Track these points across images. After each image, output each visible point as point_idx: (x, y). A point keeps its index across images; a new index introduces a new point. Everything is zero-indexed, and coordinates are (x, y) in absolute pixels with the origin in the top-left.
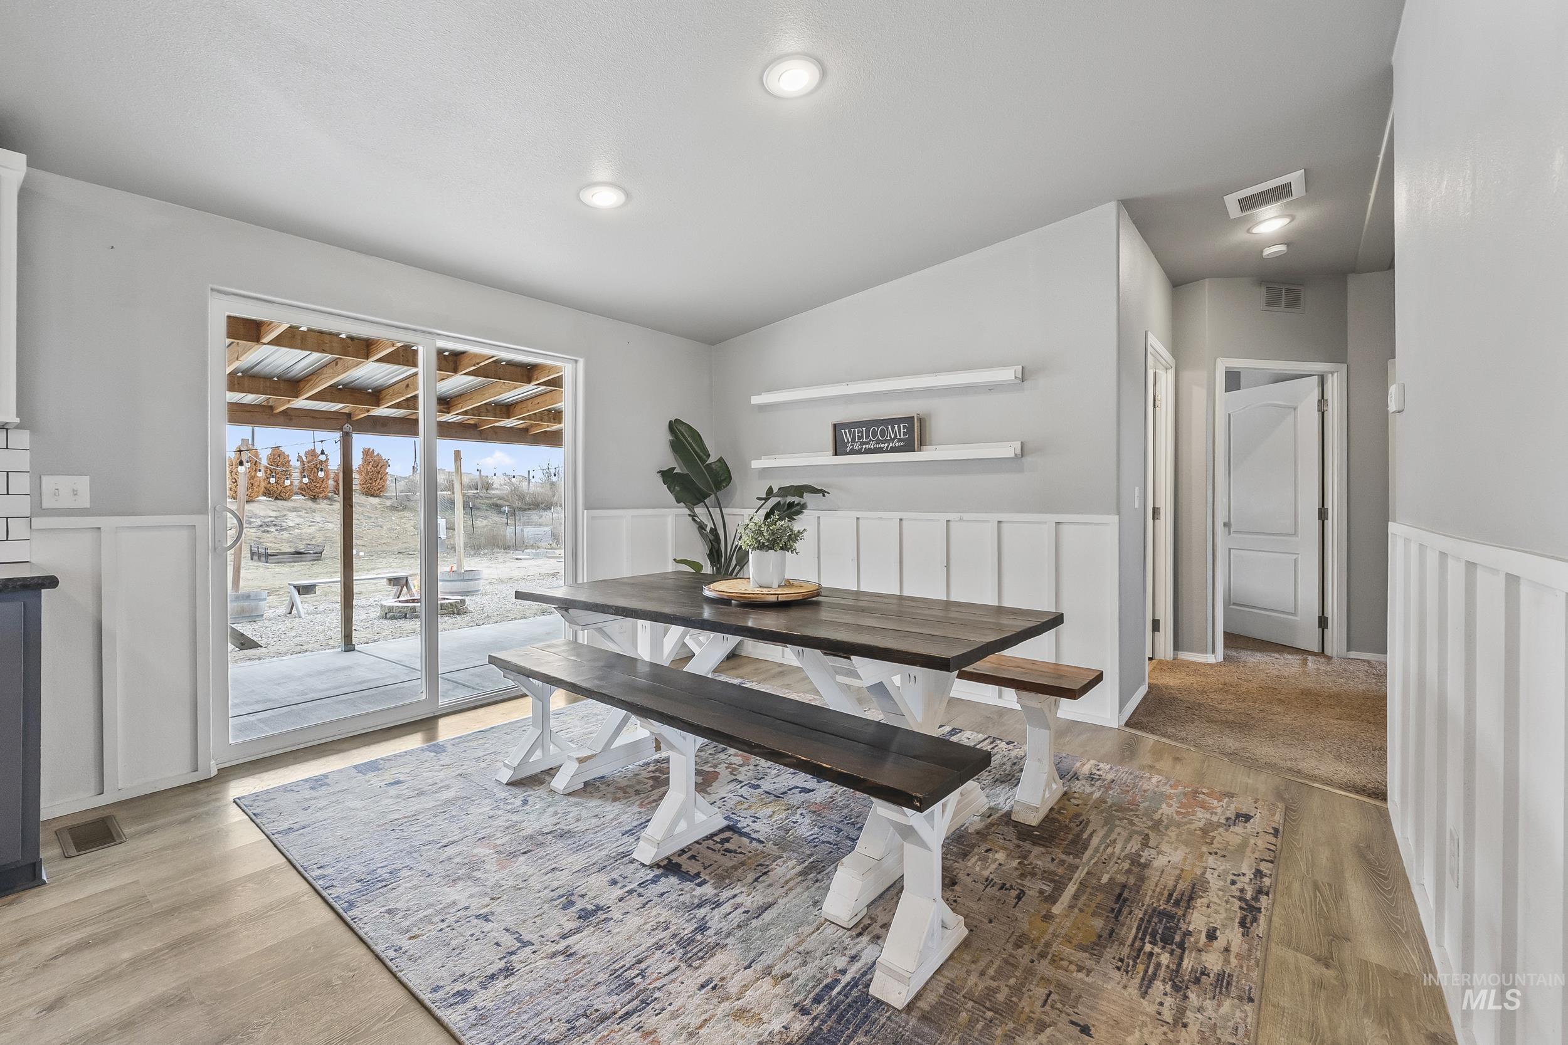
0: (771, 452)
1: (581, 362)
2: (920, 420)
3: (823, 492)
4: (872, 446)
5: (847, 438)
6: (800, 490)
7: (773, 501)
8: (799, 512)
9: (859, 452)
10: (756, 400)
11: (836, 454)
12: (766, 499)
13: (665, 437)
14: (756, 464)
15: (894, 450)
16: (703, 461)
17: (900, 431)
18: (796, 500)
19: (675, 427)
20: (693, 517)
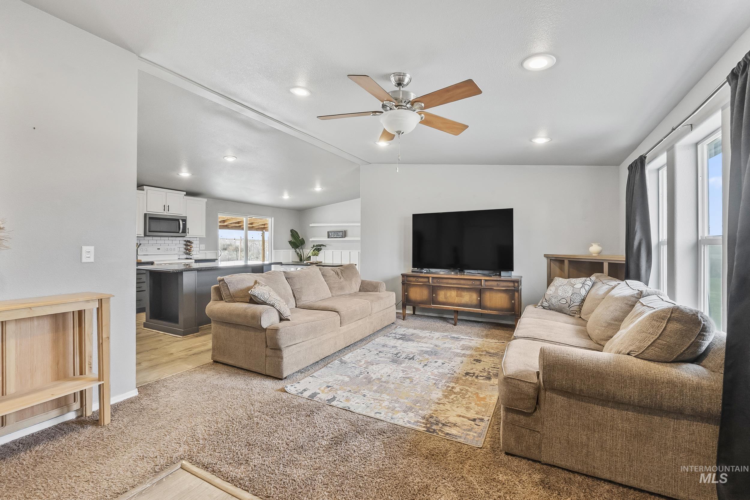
0: (314, 237)
1: (273, 218)
2: (345, 232)
3: (325, 246)
4: (335, 236)
5: (331, 234)
6: (320, 245)
7: (315, 248)
8: (320, 250)
9: (333, 238)
10: (311, 225)
11: (328, 238)
12: (313, 248)
13: (290, 233)
14: (310, 240)
15: (340, 237)
16: (298, 239)
17: (341, 234)
18: (320, 247)
19: (292, 231)
20: (296, 251)
